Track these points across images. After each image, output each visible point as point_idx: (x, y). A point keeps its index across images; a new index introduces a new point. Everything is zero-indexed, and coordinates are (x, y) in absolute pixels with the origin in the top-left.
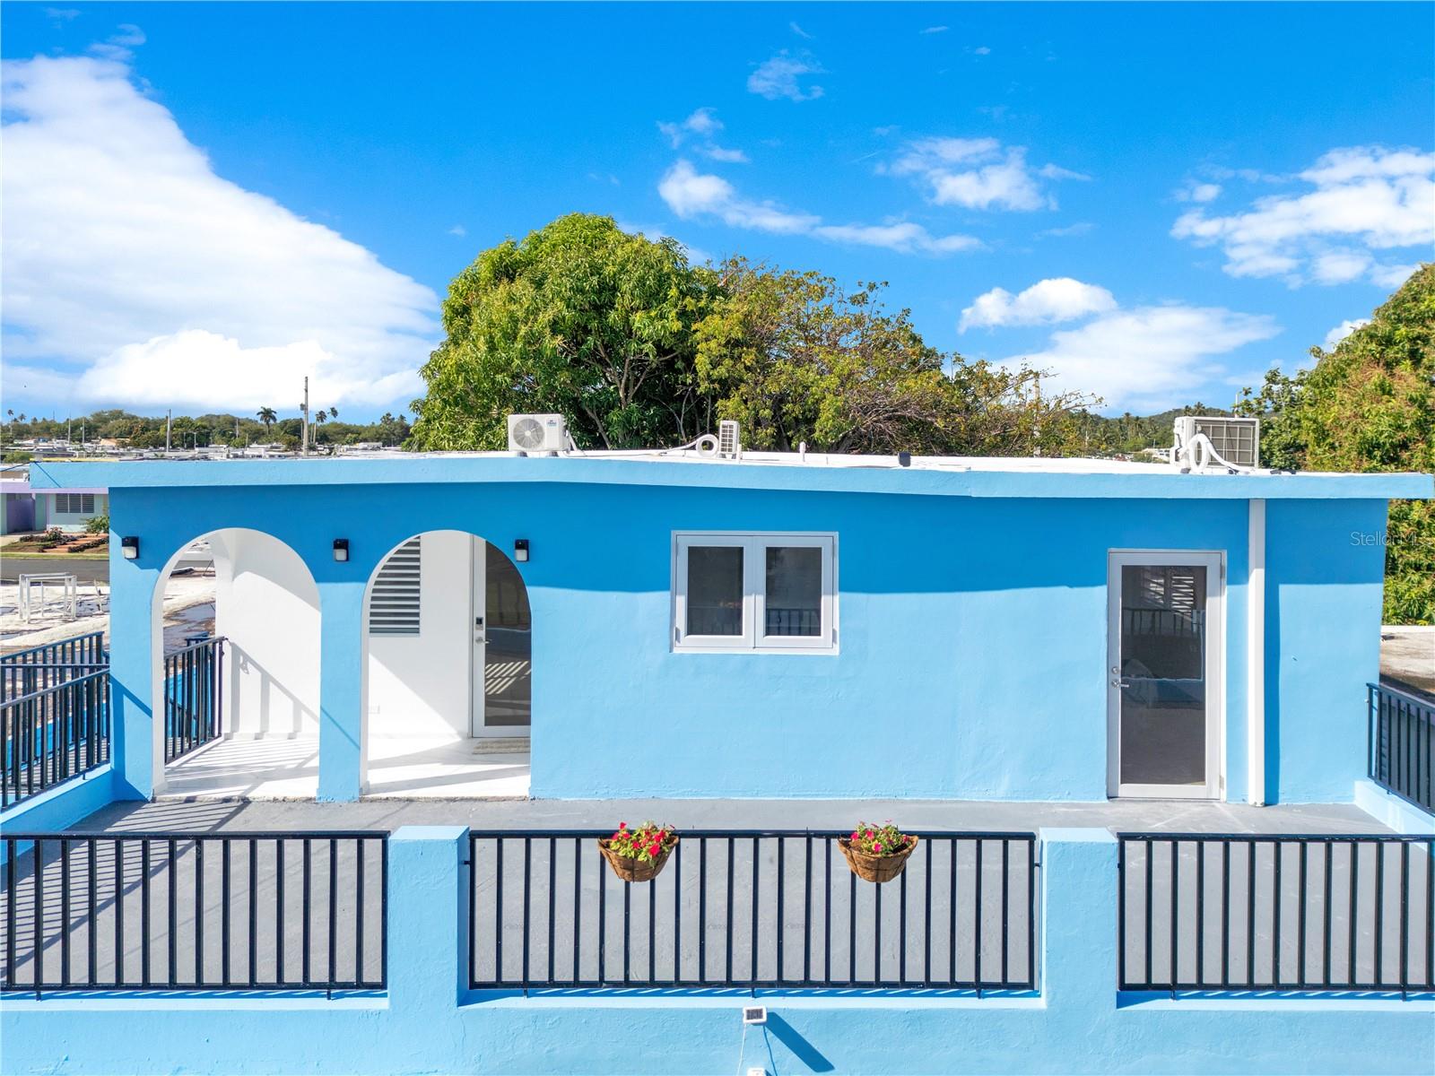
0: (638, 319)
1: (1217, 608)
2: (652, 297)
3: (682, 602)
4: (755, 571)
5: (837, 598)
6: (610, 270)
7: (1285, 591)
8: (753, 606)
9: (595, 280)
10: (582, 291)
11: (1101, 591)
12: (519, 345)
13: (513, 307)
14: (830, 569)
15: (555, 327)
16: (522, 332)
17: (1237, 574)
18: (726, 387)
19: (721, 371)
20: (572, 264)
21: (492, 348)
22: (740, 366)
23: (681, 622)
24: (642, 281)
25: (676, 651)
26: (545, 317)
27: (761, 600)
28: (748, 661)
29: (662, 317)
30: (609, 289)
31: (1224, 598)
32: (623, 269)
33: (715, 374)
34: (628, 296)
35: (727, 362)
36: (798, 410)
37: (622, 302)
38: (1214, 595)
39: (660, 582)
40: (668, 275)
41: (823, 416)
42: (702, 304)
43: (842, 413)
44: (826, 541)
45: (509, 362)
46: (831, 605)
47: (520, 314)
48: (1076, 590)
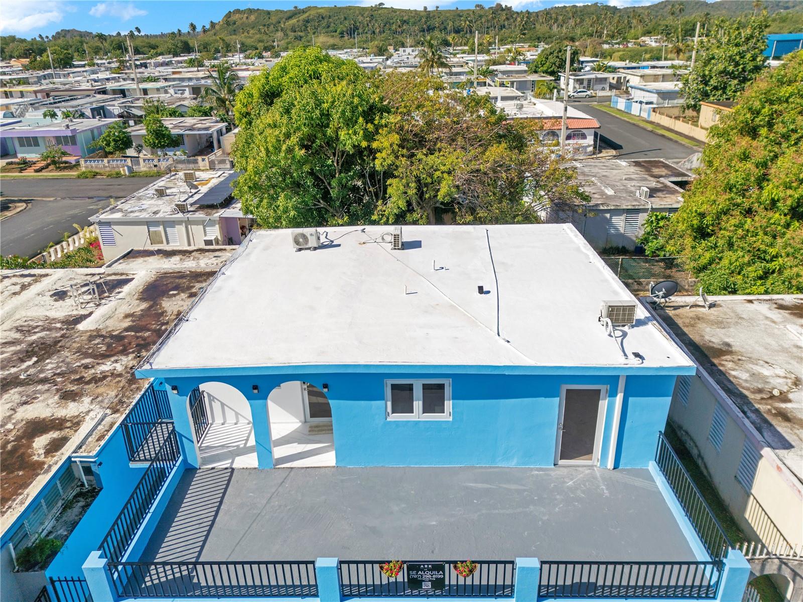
0: (343, 134)
1: (603, 405)
2: (349, 122)
3: (389, 404)
4: (418, 392)
5: (451, 402)
6: (325, 106)
7: (631, 399)
8: (418, 405)
9: (318, 112)
10: (311, 119)
11: (557, 400)
12: (282, 154)
13: (277, 131)
14: (448, 391)
15: (301, 145)
16: (284, 147)
17: (613, 394)
21: (268, 154)
23: (389, 409)
24: (344, 111)
25: (388, 420)
26: (294, 139)
27: (421, 403)
28: (417, 423)
29: (355, 134)
30: (327, 115)
31: (607, 401)
32: (332, 105)
34: (336, 121)
35: (392, 157)
37: (334, 123)
38: (602, 400)
39: (382, 397)
40: (357, 107)
41: (442, 192)
44: (447, 382)
45: (278, 161)
46: (448, 404)
47: (282, 136)
48: (547, 399)
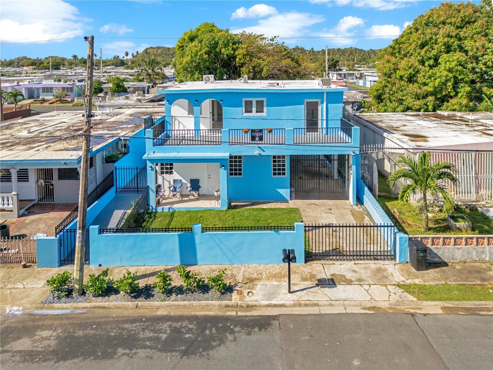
0: (223, 50)
2: (226, 45)
3: (244, 109)
4: (254, 104)
6: (216, 39)
7: (329, 105)
8: (254, 109)
9: (213, 42)
10: (210, 44)
11: (303, 106)
12: (198, 57)
13: (196, 48)
14: (265, 103)
15: (206, 53)
16: (199, 54)
17: (322, 103)
18: (242, 65)
19: (241, 61)
20: (208, 38)
21: (192, 57)
22: (246, 61)
23: (244, 111)
24: (224, 41)
25: (243, 115)
26: (203, 51)
28: (254, 117)
29: (228, 50)
30: (217, 43)
31: (321, 106)
32: (219, 39)
33: (240, 62)
34: (221, 45)
35: (243, 59)
36: (259, 70)
37: (220, 46)
38: (319, 106)
39: (241, 106)
40: (229, 40)
41: (264, 71)
42: (237, 46)
43: (268, 70)
44: (264, 99)
45: (196, 60)
46: (265, 109)
47: (198, 50)
48: (300, 106)
